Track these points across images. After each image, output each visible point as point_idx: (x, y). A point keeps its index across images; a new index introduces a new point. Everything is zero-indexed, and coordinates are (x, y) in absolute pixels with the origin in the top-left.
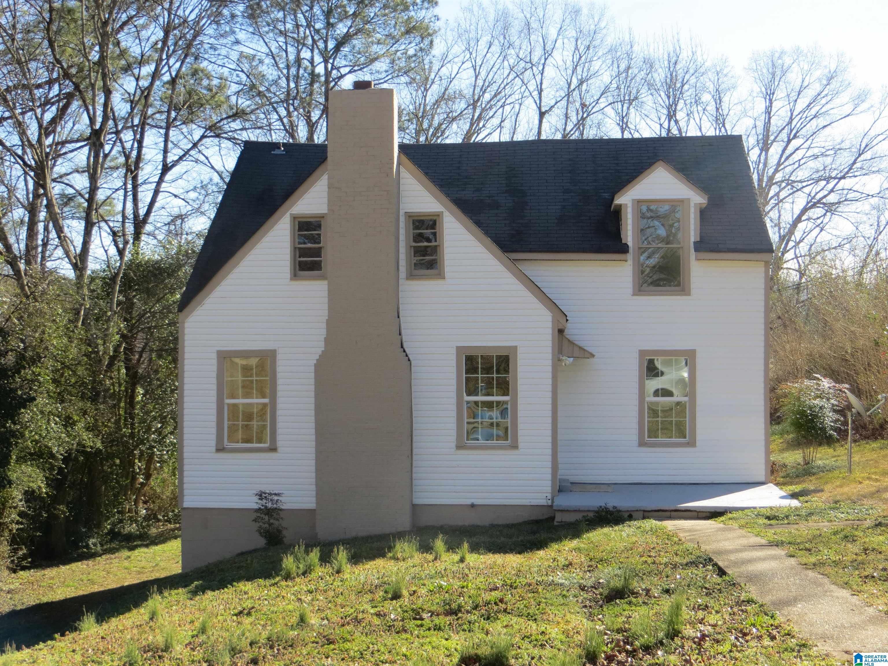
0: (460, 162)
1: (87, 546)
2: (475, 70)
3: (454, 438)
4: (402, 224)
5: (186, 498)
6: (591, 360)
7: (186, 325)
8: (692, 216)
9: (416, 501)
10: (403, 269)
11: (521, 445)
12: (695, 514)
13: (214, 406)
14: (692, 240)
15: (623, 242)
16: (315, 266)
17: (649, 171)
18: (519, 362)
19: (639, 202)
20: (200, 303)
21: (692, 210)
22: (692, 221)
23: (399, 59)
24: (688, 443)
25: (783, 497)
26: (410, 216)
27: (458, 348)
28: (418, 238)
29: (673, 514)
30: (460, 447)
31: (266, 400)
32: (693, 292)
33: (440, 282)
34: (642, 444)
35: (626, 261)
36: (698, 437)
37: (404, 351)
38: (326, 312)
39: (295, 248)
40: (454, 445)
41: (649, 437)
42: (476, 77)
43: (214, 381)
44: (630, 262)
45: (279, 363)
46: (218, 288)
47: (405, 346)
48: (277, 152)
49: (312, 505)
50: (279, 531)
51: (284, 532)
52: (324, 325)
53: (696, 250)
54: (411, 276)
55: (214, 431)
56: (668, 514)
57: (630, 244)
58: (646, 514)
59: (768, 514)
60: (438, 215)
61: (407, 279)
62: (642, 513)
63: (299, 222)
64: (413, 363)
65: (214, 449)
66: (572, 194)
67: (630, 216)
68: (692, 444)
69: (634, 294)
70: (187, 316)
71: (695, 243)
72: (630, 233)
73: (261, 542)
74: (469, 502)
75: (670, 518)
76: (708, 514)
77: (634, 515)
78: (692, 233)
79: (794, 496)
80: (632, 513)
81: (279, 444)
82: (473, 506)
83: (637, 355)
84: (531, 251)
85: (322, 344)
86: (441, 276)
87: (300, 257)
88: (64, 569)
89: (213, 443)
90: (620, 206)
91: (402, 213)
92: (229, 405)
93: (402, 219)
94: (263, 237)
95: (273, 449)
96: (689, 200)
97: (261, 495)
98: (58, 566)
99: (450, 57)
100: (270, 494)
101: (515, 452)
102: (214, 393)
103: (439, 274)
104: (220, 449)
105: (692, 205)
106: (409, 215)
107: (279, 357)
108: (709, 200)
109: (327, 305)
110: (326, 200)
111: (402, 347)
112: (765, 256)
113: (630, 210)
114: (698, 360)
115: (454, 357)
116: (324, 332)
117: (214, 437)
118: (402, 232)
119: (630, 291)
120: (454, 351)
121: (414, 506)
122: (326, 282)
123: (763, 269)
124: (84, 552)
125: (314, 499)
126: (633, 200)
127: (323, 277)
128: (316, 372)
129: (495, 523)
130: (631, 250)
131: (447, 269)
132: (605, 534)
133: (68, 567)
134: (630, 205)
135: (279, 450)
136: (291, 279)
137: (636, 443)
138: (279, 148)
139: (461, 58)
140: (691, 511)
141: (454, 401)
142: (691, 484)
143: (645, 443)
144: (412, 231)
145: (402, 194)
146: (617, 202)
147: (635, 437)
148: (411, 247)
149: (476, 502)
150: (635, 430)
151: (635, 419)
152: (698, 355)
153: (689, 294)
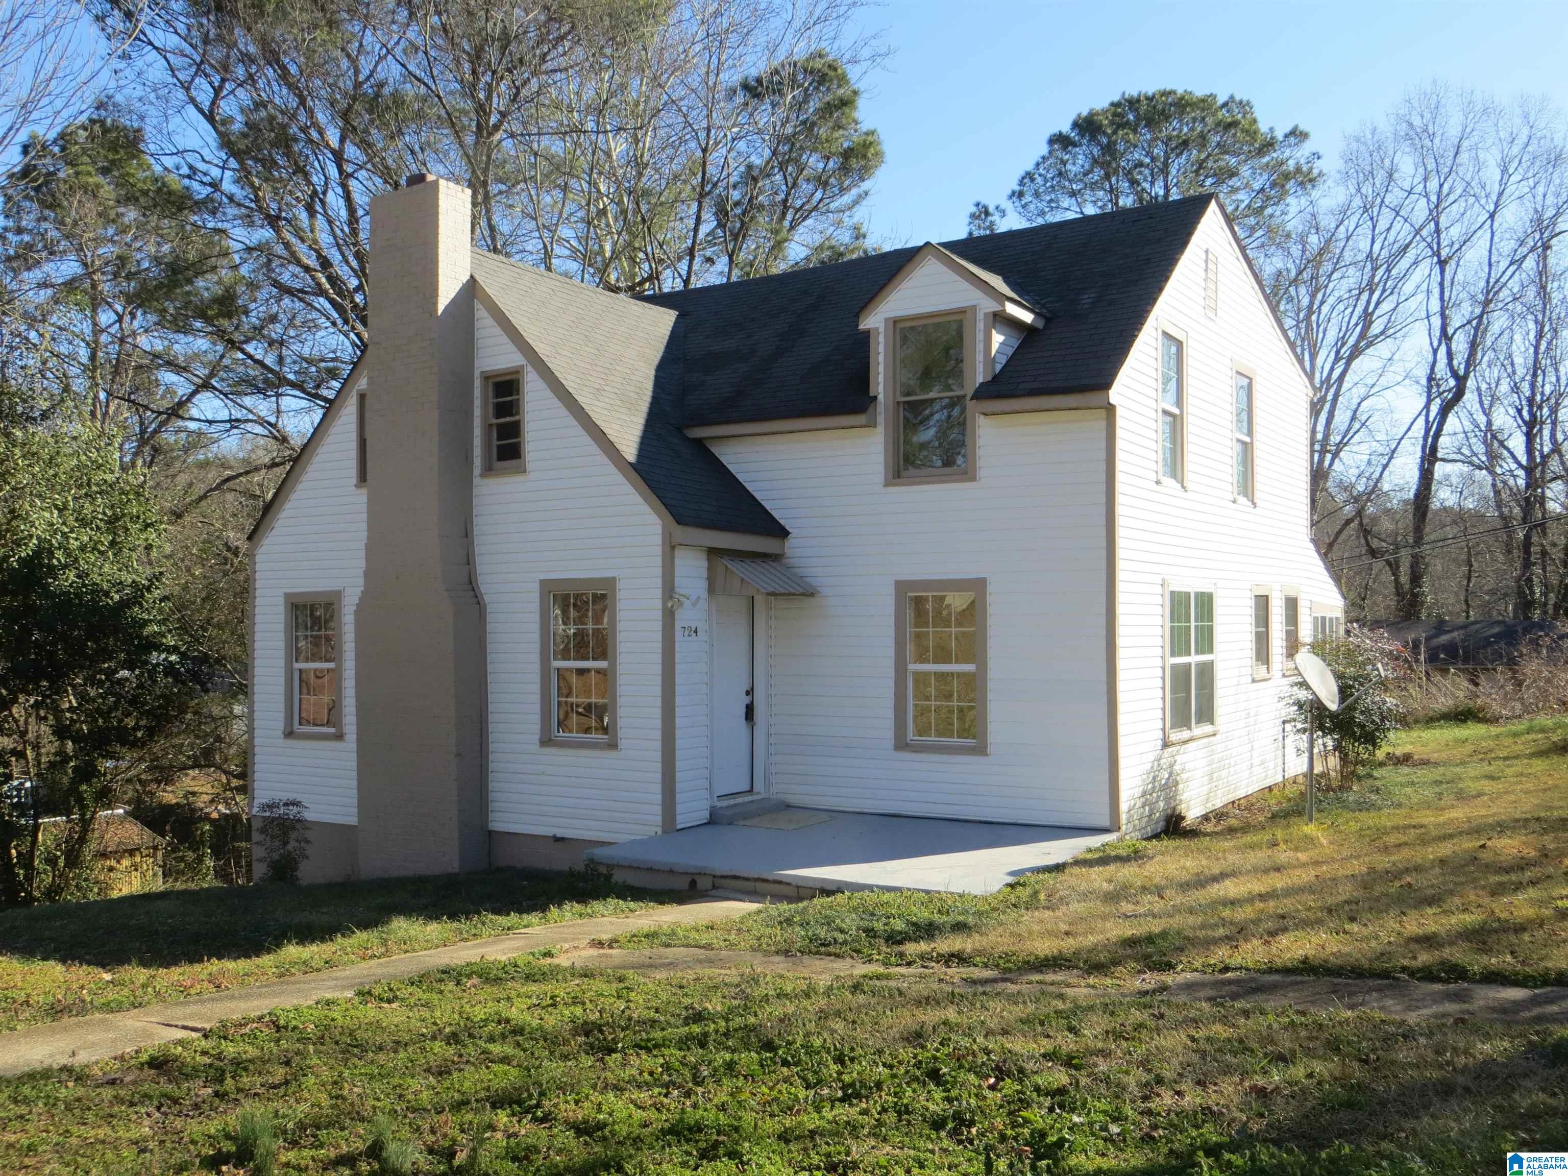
3: (536, 729)
4: (478, 392)
5: (256, 802)
7: (257, 558)
8: (980, 336)
9: (491, 826)
10: (477, 462)
11: (621, 743)
14: (980, 380)
15: (871, 394)
18: (619, 605)
19: (896, 322)
20: (269, 527)
21: (980, 326)
22: (980, 346)
24: (976, 748)
27: (542, 581)
28: (498, 411)
30: (546, 741)
32: (981, 473)
33: (519, 478)
34: (901, 746)
35: (873, 426)
36: (992, 738)
37: (472, 590)
40: (537, 738)
41: (917, 734)
44: (880, 429)
45: (345, 609)
46: (288, 505)
47: (475, 582)
49: (353, 821)
52: (363, 554)
53: (976, 396)
54: (488, 471)
56: (750, 884)
57: (880, 395)
58: (719, 882)
60: (517, 372)
61: (482, 475)
62: (711, 879)
64: (488, 607)
65: (282, 733)
67: (881, 348)
68: (981, 750)
69: (887, 484)
70: (257, 546)
71: (984, 386)
72: (881, 378)
74: (551, 832)
78: (980, 368)
80: (697, 878)
82: (558, 840)
83: (891, 590)
86: (522, 469)
89: (282, 725)
90: (867, 334)
91: (477, 374)
93: (478, 383)
94: (329, 427)
96: (974, 308)
101: (613, 754)
102: (282, 654)
103: (521, 466)
104: (288, 734)
105: (980, 316)
106: (486, 377)
107: (345, 601)
109: (366, 524)
111: (470, 585)
113: (881, 338)
114: (990, 598)
115: (536, 596)
118: (477, 403)
119: (880, 478)
120: (536, 586)
121: (489, 834)
123: (1104, 423)
125: (356, 811)
126: (886, 320)
128: (356, 622)
130: (880, 406)
131: (528, 457)
134: (882, 329)
136: (356, 486)
137: (892, 744)
140: (788, 884)
141: (536, 668)
142: (980, 822)
143: (907, 745)
144: (492, 400)
145: (479, 343)
146: (861, 327)
147: (890, 734)
148: (491, 425)
149: (560, 833)
150: (890, 722)
151: (890, 702)
152: (990, 589)
153: (973, 479)
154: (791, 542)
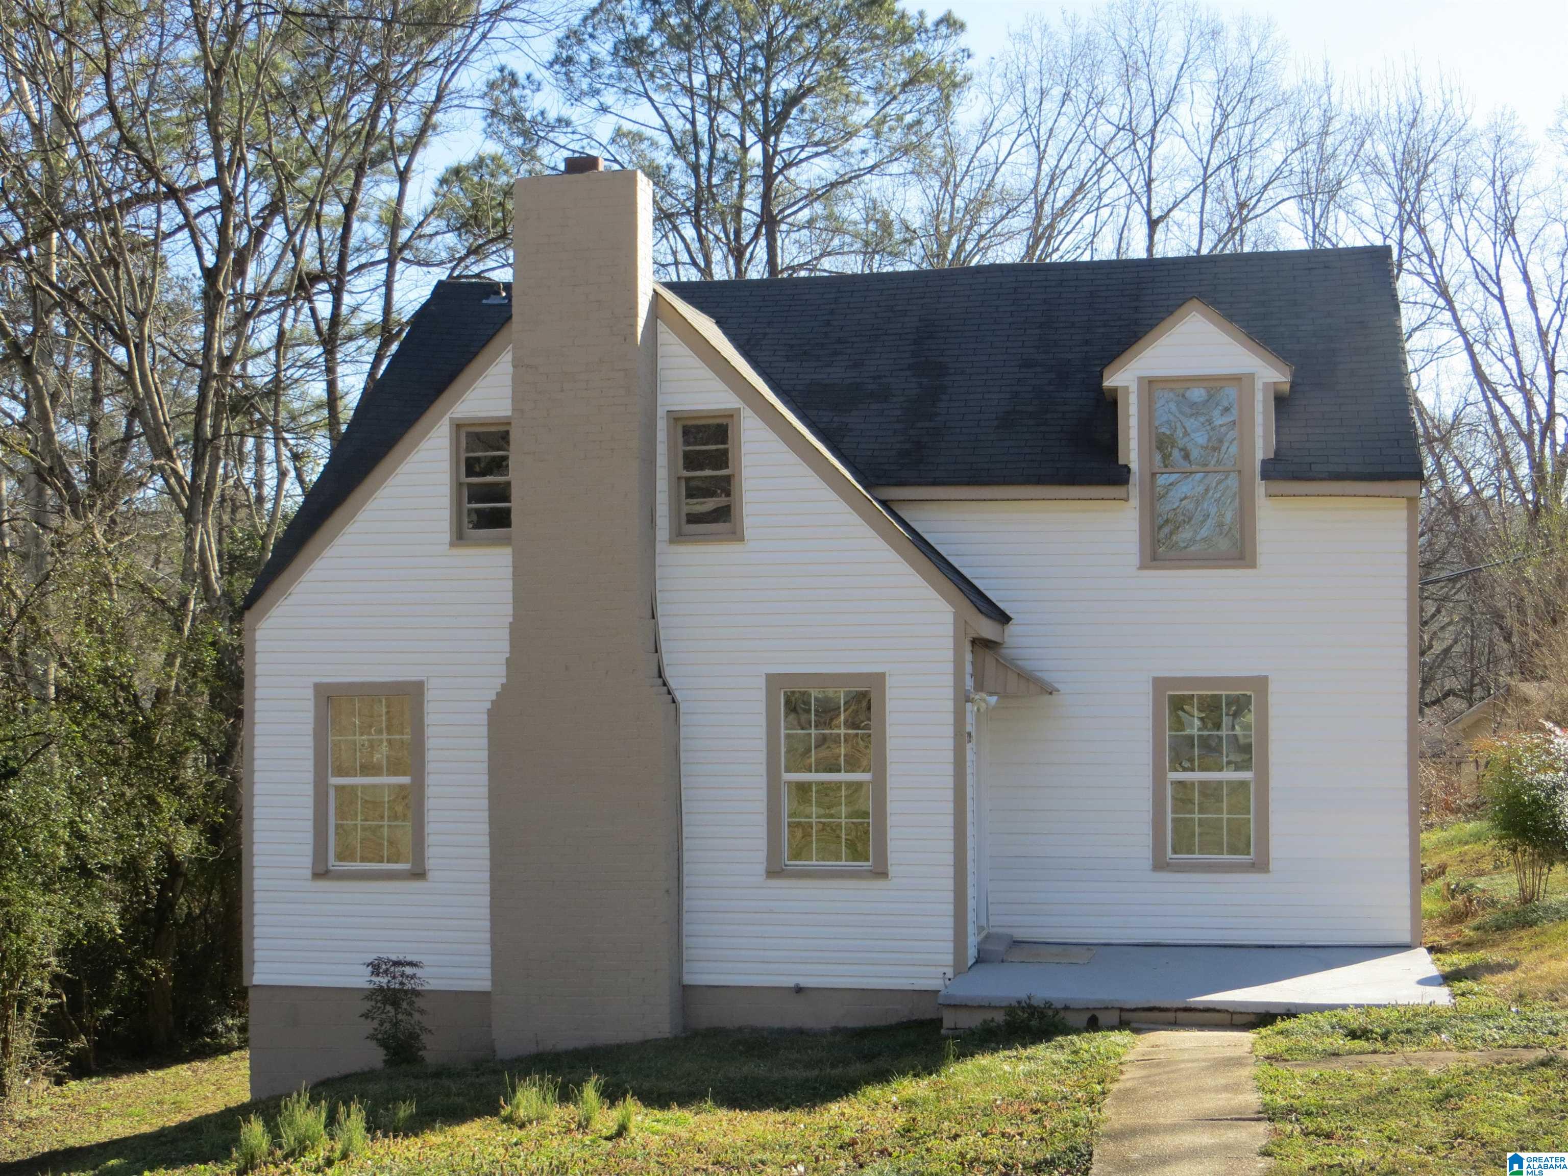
0: (832, 312)
1: (214, 1034)
2: (1038, 147)
3: (762, 856)
4: (662, 435)
5: (258, 967)
6: (1047, 697)
7: (259, 634)
8: (1259, 407)
9: (688, 979)
10: (663, 523)
11: (892, 870)
12: (1225, 1017)
13: (309, 789)
14: (1260, 455)
15: (1121, 461)
16: (500, 519)
17: (1171, 319)
18: (890, 706)
19: (1150, 384)
20: (283, 593)
21: (1259, 397)
22: (1259, 419)
23: (891, 129)
24: (1253, 865)
25: (1424, 982)
26: (676, 420)
27: (767, 675)
28: (691, 461)
29: (1181, 1015)
30: (775, 872)
31: (405, 780)
32: (1261, 559)
33: (734, 547)
34: (1160, 865)
35: (1126, 500)
36: (1274, 853)
37: (665, 684)
38: (509, 609)
39: (460, 485)
40: (761, 868)
41: (1175, 852)
42: (1040, 160)
43: (309, 741)
44: (1134, 502)
45: (429, 707)
46: (318, 564)
47: (668, 673)
48: (493, 300)
49: (482, 983)
50: (413, 1036)
51: (424, 1038)
52: (505, 634)
53: (1265, 476)
54: (678, 536)
55: (309, 837)
56: (1171, 1016)
57: (1134, 466)
58: (1126, 1015)
59: (1355, 1026)
60: (732, 416)
61: (672, 541)
62: (1117, 1013)
63: (468, 434)
64: (683, 707)
65: (308, 873)
66: (1039, 369)
67: (1133, 410)
68: (1261, 865)
69: (1143, 567)
70: (259, 619)
71: (1264, 462)
72: (1134, 444)
73: (375, 1057)
74: (790, 982)
75: (1174, 1025)
76: (1252, 1018)
77: (1103, 1018)
78: (1259, 443)
79: (1448, 978)
80: (1097, 1014)
81: (430, 864)
82: (798, 989)
83: (1149, 688)
84: (935, 483)
85: (502, 670)
86: (737, 535)
87: (469, 502)
88: (153, 1076)
89: (308, 861)
90: (1115, 390)
91: (661, 412)
92: (339, 789)
93: (662, 425)
94: (400, 463)
95: (419, 874)
96: (1251, 376)
97: (376, 968)
98: (144, 1072)
99: (996, 126)
100: (397, 964)
101: (880, 883)
102: (309, 765)
103: (734, 533)
104: (321, 873)
105: (1259, 385)
106: (675, 418)
107: (429, 695)
108: (1294, 375)
109: (511, 595)
110: (508, 392)
111: (660, 676)
112: (1408, 487)
113: (1133, 399)
114: (1272, 699)
115: (762, 695)
116: (504, 646)
117: (308, 849)
118: (662, 449)
119: (1135, 560)
120: (762, 682)
121: (686, 989)
122: (508, 551)
123: (1404, 514)
124: (208, 1044)
125: (487, 973)
126: (1141, 379)
127: (506, 541)
128: (490, 724)
129: (842, 1024)
130: (1134, 478)
131: (748, 522)
132: (983, 1070)
133: (160, 1073)
134: (1134, 388)
135: (430, 875)
136: (452, 545)
137: (1148, 864)
138: (499, 293)
139: (1016, 127)
140: (1219, 1011)
141: (761, 782)
142: (1260, 947)
143: (1168, 864)
144: (681, 448)
145: (663, 374)
146: (1108, 383)
147: (1147, 853)
148: (679, 478)
149: (805, 982)
150: (1148, 841)
151: (1148, 817)
152: (1272, 688)
153: (1253, 565)
154: (1012, 628)
